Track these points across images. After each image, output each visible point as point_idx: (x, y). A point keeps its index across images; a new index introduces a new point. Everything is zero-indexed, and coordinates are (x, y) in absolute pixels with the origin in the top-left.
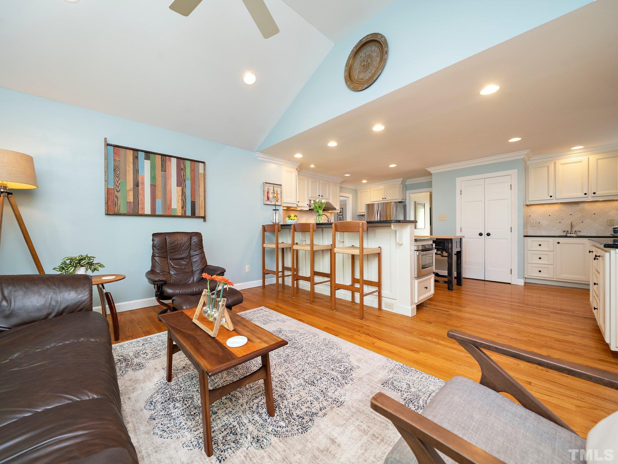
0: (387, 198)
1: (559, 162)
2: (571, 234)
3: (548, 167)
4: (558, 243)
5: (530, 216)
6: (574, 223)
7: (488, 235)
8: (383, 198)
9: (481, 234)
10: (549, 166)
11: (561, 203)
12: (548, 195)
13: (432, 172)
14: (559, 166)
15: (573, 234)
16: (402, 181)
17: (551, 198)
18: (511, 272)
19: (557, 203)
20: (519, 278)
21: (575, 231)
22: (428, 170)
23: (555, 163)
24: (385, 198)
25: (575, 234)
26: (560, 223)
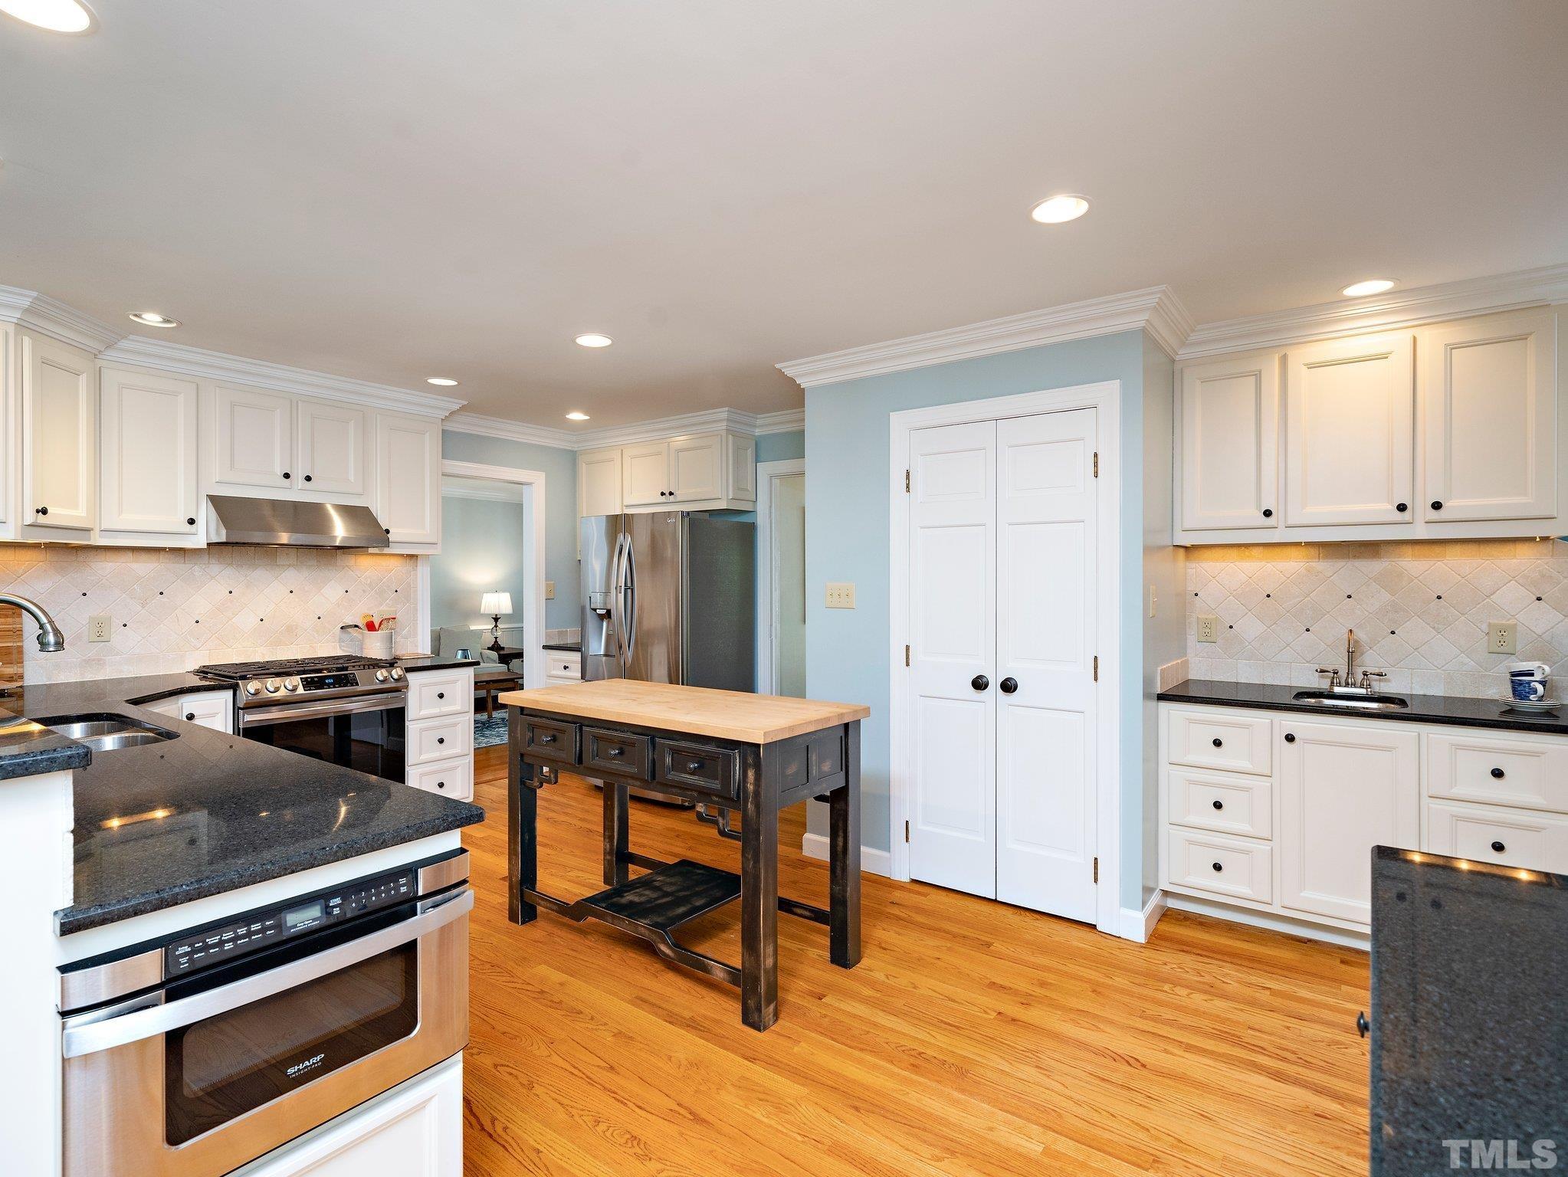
0: (680, 495)
1: (1300, 356)
2: (1347, 685)
3: (1258, 376)
4: (1290, 738)
5: (1196, 595)
6: (1360, 635)
7: (1008, 686)
8: (663, 494)
9: (979, 684)
10: (1260, 372)
11: (1308, 544)
12: (1259, 507)
13: (804, 382)
14: (1301, 377)
15: (1354, 685)
16: (728, 420)
17: (1270, 521)
18: (1096, 873)
19: (1298, 544)
20: (1125, 903)
21: (1365, 674)
22: (789, 372)
23: (1284, 360)
24: (671, 494)
25: (1361, 687)
26: (1308, 630)
